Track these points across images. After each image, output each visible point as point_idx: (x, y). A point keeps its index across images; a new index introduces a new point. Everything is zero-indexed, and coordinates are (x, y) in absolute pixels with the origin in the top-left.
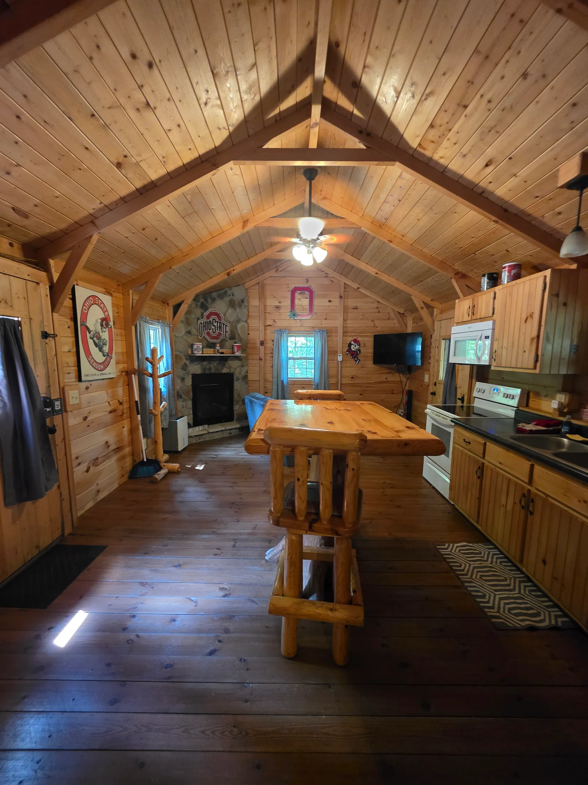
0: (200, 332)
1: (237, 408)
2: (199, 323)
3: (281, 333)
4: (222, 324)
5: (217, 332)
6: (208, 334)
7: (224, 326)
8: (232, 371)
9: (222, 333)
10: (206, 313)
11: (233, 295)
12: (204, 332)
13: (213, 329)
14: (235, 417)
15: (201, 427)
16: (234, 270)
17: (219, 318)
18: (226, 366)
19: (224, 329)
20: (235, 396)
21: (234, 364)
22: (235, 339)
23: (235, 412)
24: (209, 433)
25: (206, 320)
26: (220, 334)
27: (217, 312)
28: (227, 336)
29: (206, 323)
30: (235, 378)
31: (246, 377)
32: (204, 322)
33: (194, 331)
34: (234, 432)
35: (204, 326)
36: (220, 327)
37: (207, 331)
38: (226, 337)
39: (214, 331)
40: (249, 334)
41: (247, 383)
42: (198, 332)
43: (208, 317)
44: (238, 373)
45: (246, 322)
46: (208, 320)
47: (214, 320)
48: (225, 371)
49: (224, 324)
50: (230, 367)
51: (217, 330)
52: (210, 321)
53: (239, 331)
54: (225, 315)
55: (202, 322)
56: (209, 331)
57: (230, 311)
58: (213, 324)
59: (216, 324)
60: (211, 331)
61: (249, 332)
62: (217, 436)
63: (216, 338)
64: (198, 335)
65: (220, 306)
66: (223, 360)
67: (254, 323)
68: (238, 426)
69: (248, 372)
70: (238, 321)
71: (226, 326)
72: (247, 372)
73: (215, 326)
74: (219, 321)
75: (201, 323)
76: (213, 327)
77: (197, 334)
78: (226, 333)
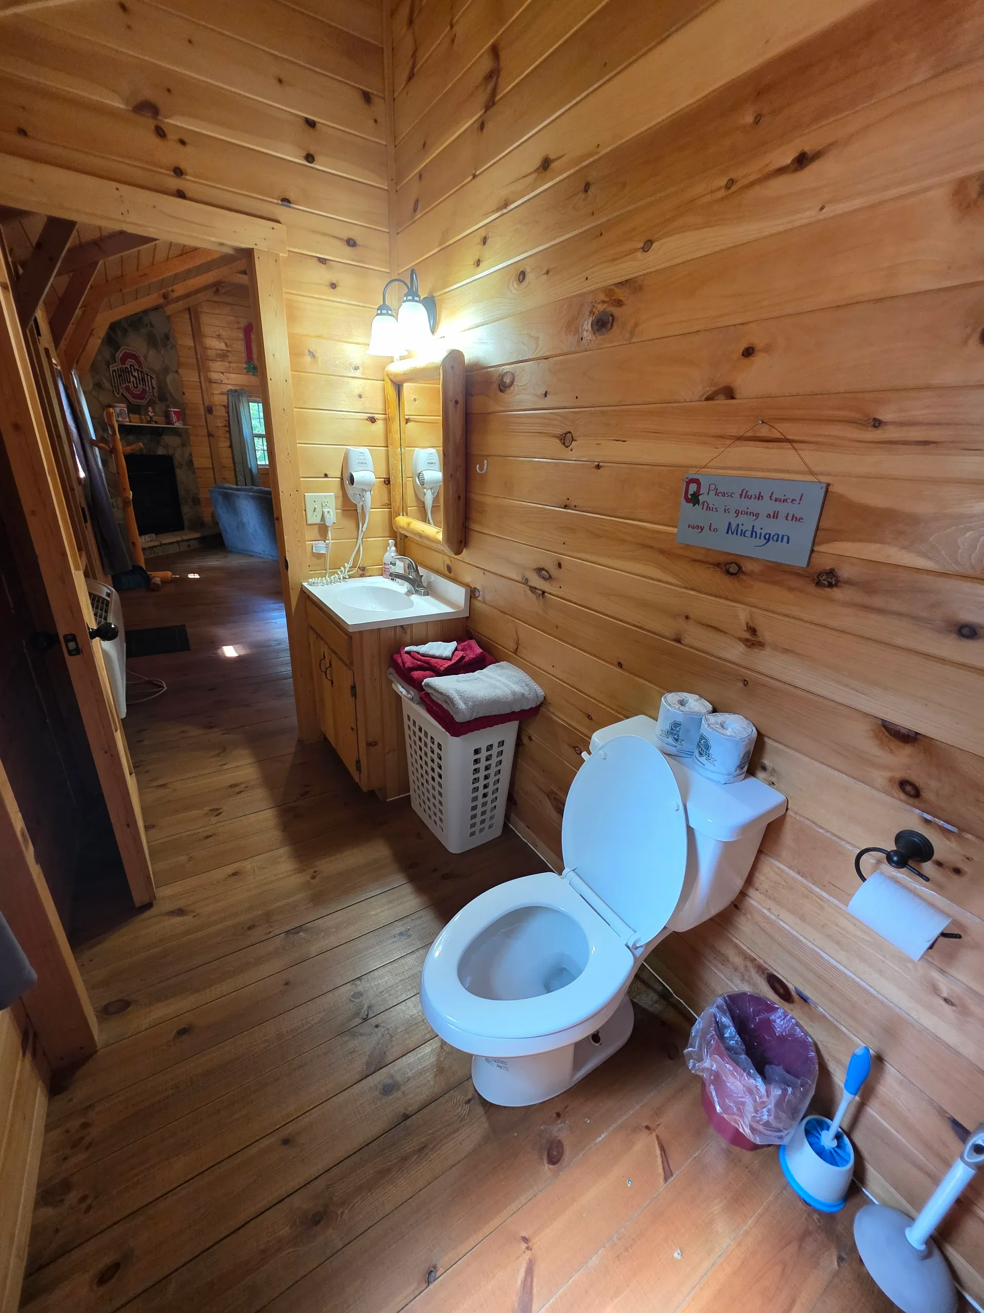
0: (115, 386)
1: (187, 510)
2: (111, 370)
3: (239, 395)
4: (145, 375)
5: (141, 387)
6: (128, 389)
7: (149, 377)
8: (171, 452)
9: (147, 389)
10: (119, 355)
11: (152, 326)
12: (120, 385)
13: (133, 381)
14: (186, 523)
15: (147, 536)
16: (173, 291)
17: (139, 363)
18: (161, 443)
19: (150, 384)
20: (182, 493)
21: (172, 441)
22: (166, 400)
23: (184, 517)
24: (162, 545)
25: (121, 366)
26: (144, 391)
27: (133, 352)
28: (156, 394)
29: (121, 370)
30: (176, 463)
31: (190, 463)
32: (118, 369)
33: (107, 384)
34: (195, 544)
35: (119, 376)
36: (143, 379)
37: (125, 385)
38: (153, 395)
39: (135, 386)
40: (184, 394)
41: (194, 473)
42: (112, 386)
43: (123, 362)
44: (178, 456)
45: (177, 372)
46: (124, 366)
47: (132, 367)
48: (161, 451)
49: (147, 375)
50: (166, 446)
51: (140, 384)
52: (126, 368)
53: (170, 387)
54: (146, 357)
55: (116, 369)
56: (127, 384)
57: (151, 352)
58: (132, 373)
59: (136, 374)
60: (131, 385)
61: (184, 391)
62: (173, 550)
63: (141, 397)
64: (113, 392)
65: (136, 344)
66: (157, 433)
67: (190, 376)
68: (197, 535)
69: (193, 455)
70: (166, 370)
71: (151, 378)
72: (191, 455)
73: (134, 376)
74: (140, 369)
75: (114, 371)
76: (132, 379)
77: (110, 387)
78: (152, 389)
